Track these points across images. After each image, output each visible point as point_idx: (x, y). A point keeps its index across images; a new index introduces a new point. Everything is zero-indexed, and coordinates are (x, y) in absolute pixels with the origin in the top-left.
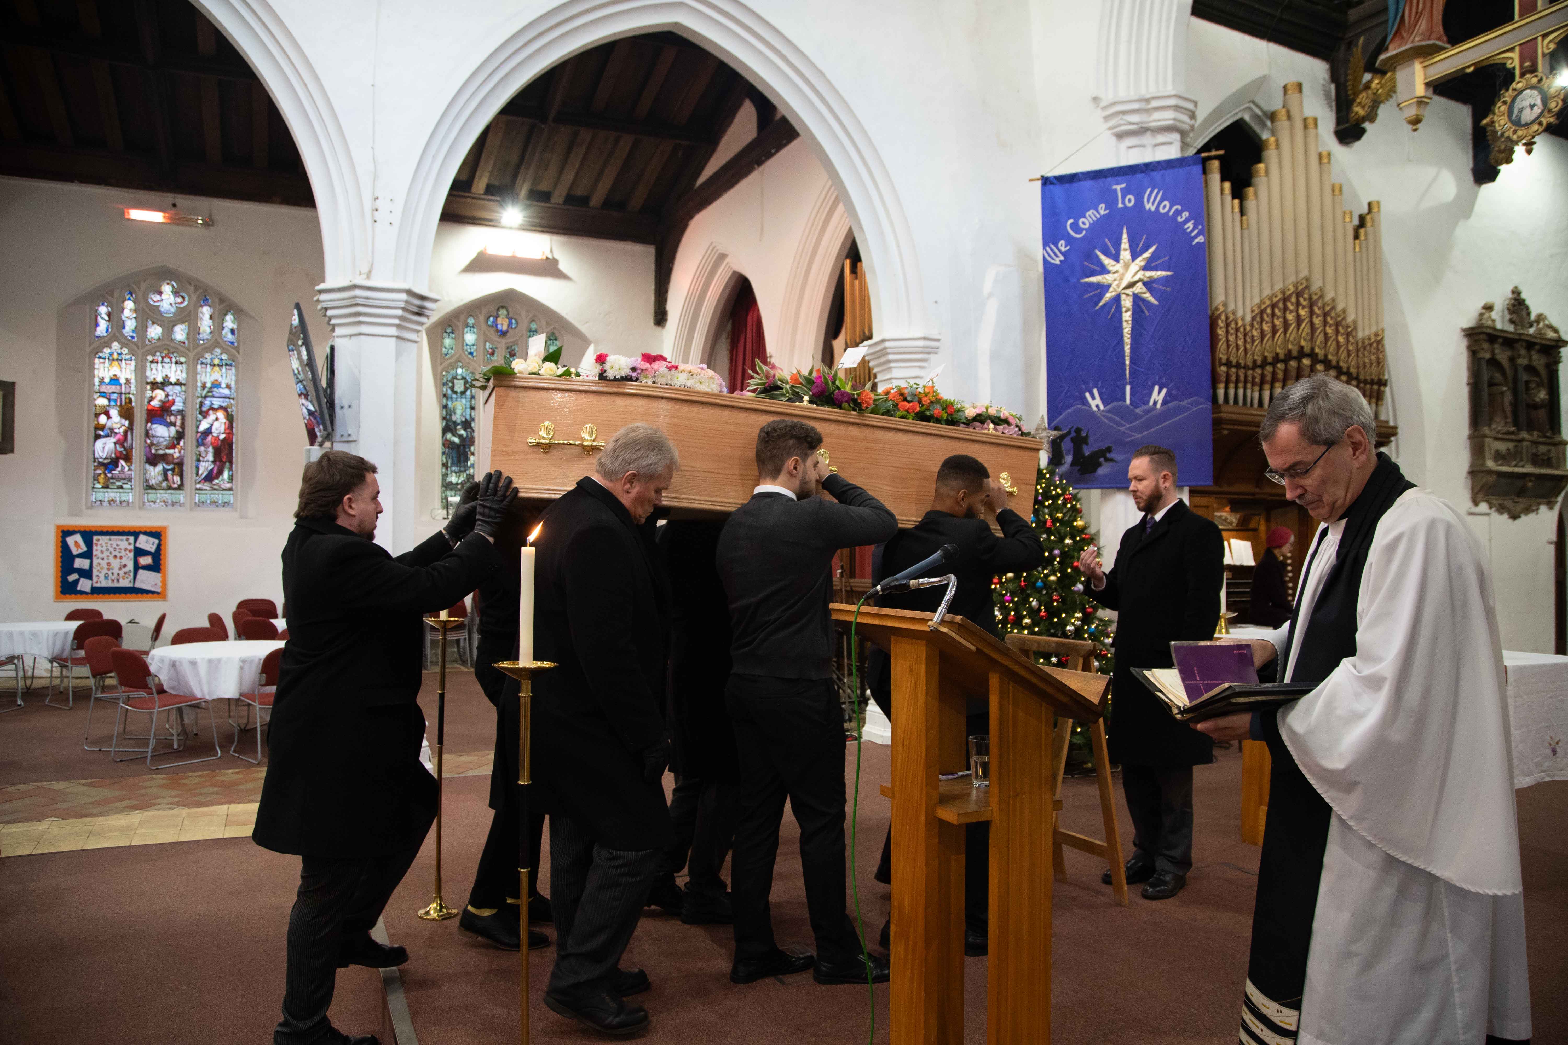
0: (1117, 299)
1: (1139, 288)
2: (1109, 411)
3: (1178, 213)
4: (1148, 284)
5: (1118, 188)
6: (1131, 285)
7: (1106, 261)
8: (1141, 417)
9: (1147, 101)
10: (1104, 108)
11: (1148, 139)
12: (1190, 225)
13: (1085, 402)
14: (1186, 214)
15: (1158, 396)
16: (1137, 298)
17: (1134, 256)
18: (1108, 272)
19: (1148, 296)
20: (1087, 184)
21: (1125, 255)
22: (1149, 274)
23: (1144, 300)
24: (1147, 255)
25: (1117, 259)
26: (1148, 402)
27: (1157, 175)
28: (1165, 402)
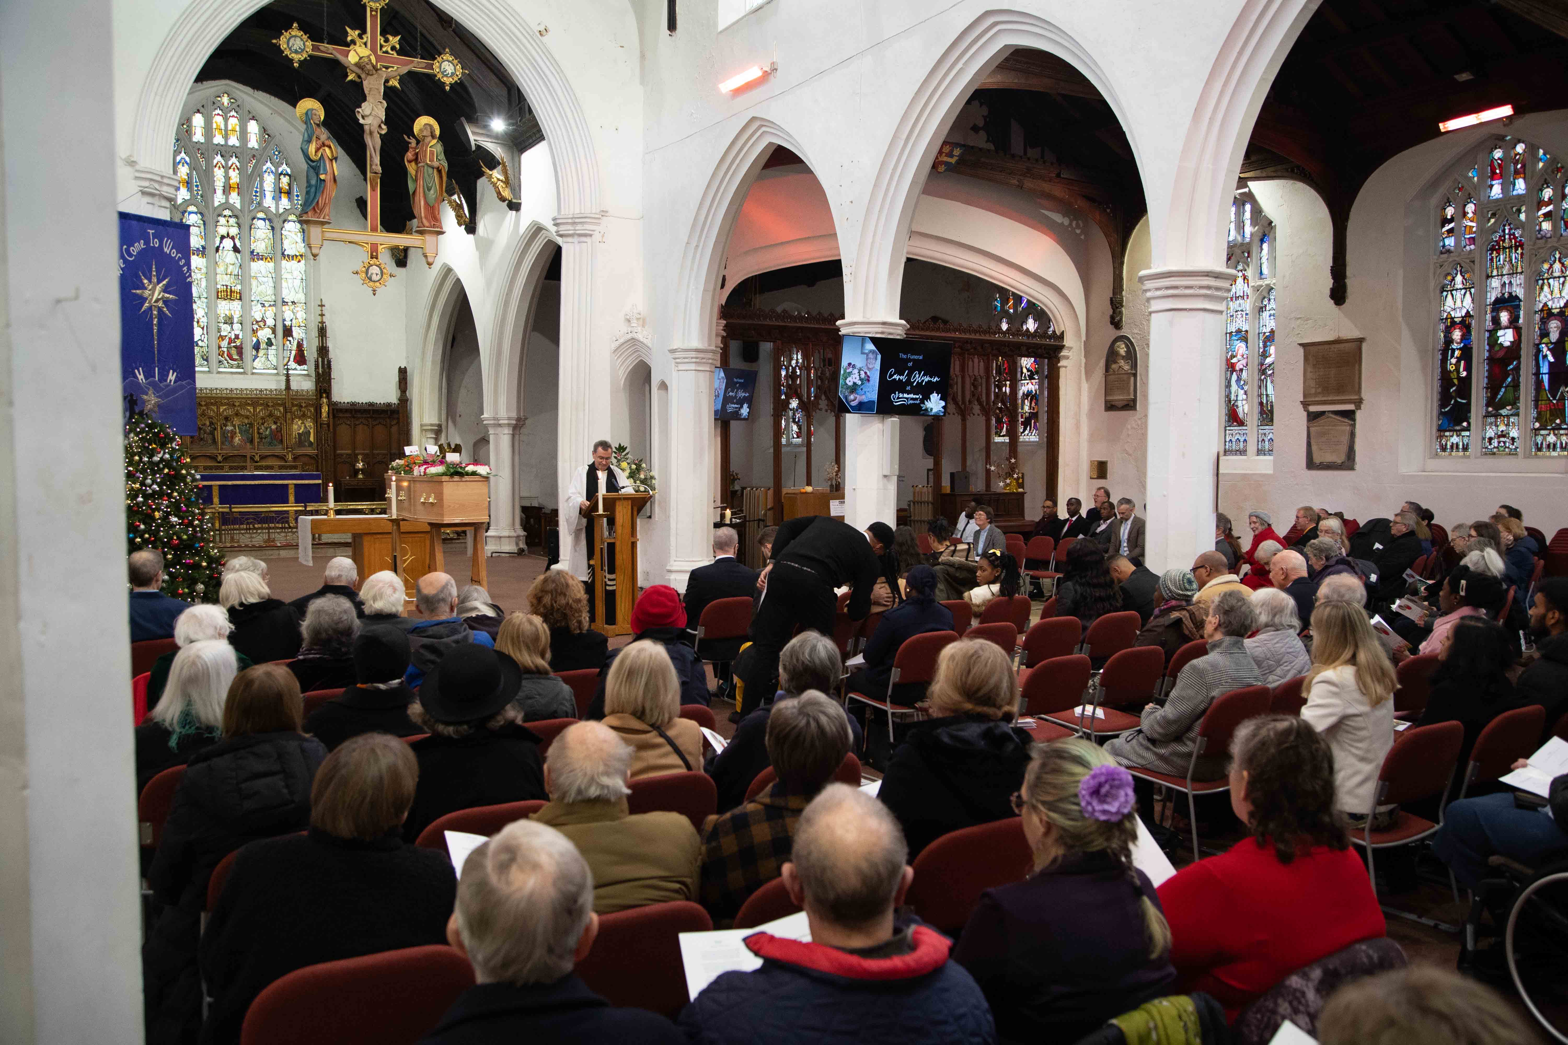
0: (150, 308)
1: (160, 304)
2: (148, 384)
3: (180, 259)
4: (166, 302)
5: (151, 232)
6: (157, 301)
7: (145, 281)
8: (163, 389)
9: (162, 177)
10: (137, 171)
11: (155, 200)
12: (185, 269)
13: (136, 377)
14: (183, 261)
15: (172, 377)
16: (160, 310)
17: (159, 282)
18: (146, 289)
19: (165, 309)
20: (134, 223)
21: (155, 280)
22: (167, 295)
23: (163, 312)
24: (164, 282)
25: (150, 281)
26: (166, 380)
27: (170, 230)
28: (175, 382)
